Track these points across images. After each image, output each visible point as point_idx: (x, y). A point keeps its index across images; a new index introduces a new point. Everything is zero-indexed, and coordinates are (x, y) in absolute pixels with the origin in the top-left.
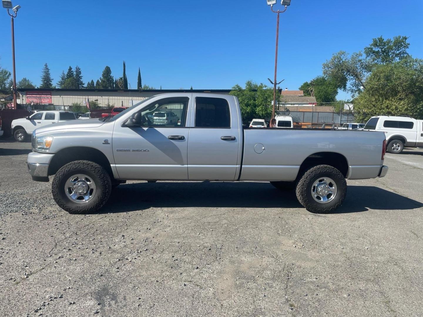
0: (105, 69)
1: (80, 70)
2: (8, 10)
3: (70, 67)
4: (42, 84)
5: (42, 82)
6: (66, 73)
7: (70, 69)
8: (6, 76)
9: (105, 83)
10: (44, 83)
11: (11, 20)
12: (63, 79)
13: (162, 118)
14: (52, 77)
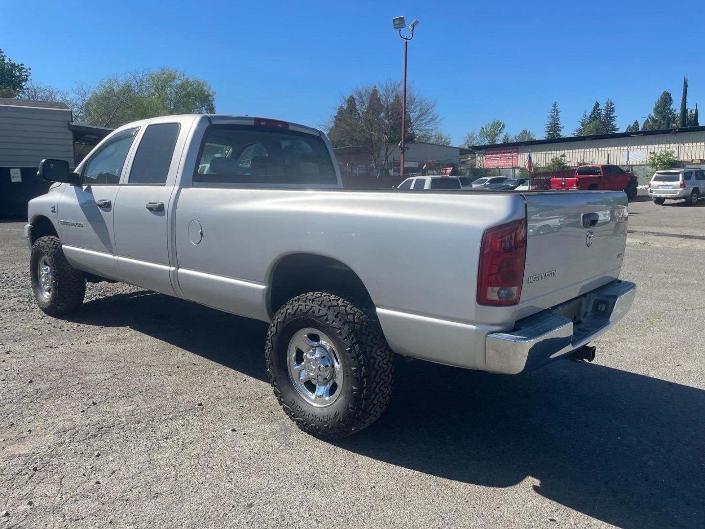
0: (660, 98)
1: (613, 106)
2: (400, 31)
3: (597, 102)
4: (546, 136)
5: (547, 133)
6: (589, 114)
7: (597, 105)
8: (499, 129)
9: (657, 124)
10: (549, 134)
11: (404, 44)
12: (583, 125)
13: (671, 183)
14: (562, 123)
